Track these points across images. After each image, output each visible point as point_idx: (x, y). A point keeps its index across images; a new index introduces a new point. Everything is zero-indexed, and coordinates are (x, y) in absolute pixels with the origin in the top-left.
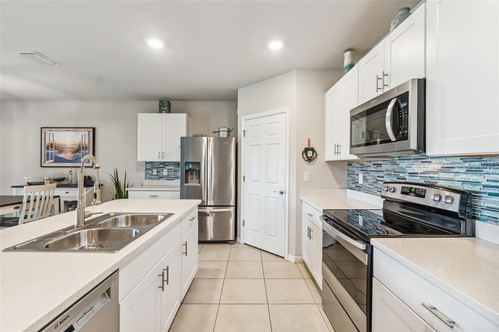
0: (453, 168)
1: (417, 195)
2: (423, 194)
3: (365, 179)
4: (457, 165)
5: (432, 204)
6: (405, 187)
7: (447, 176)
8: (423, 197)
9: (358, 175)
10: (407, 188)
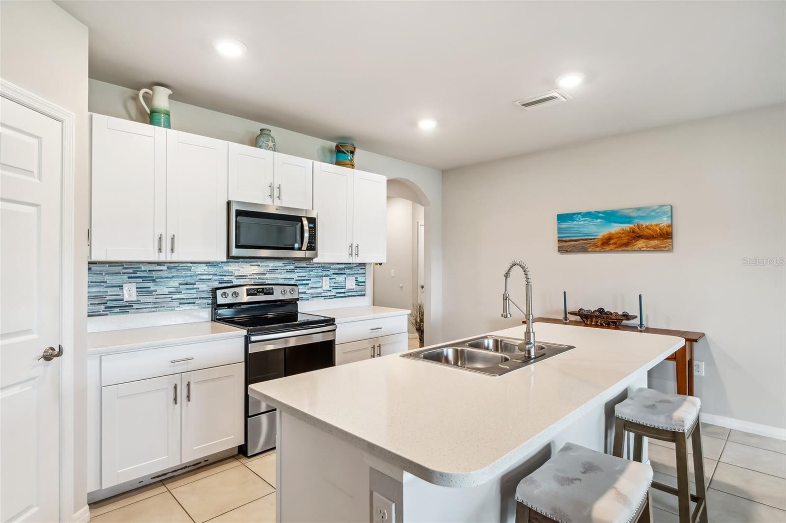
0: (278, 270)
1: (266, 294)
2: (271, 291)
3: (141, 291)
4: (280, 268)
5: (281, 297)
6: (250, 289)
7: (273, 276)
8: (272, 294)
9: (121, 287)
10: (253, 289)
